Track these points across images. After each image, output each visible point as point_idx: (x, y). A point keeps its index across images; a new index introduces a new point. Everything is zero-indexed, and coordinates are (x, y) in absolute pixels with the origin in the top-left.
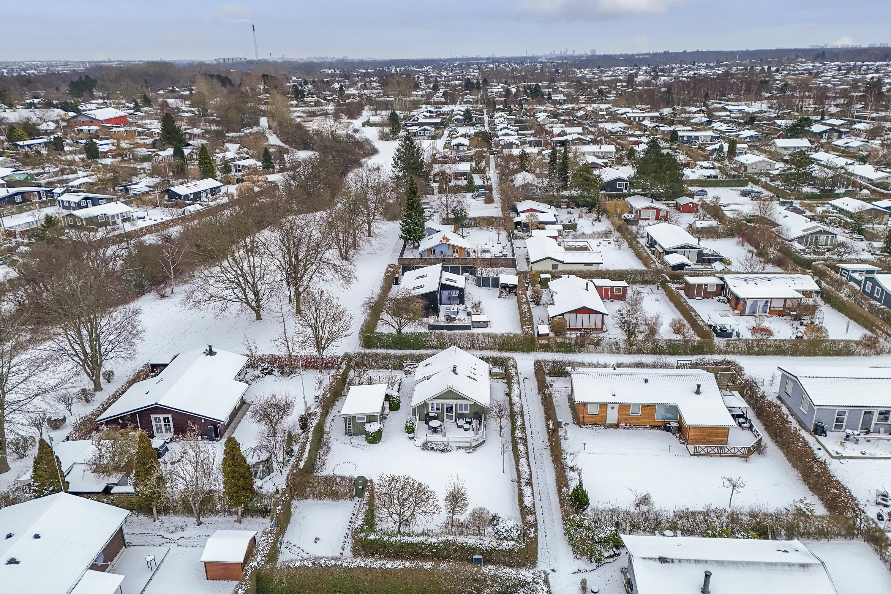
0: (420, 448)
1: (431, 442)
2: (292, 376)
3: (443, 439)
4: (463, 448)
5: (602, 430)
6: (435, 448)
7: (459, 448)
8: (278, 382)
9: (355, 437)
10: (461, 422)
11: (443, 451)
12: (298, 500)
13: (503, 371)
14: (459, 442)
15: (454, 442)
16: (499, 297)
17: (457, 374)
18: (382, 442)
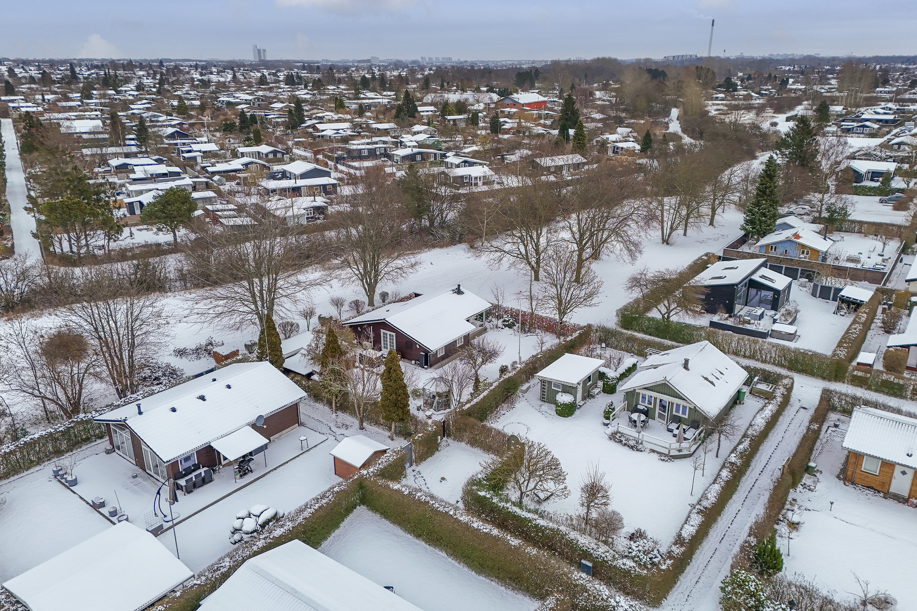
0: (607, 437)
1: (622, 435)
2: (529, 334)
3: (636, 435)
4: (658, 453)
5: (879, 499)
6: (624, 442)
7: (653, 451)
8: (513, 336)
9: (546, 404)
10: (673, 426)
11: (632, 447)
12: (454, 440)
13: (771, 390)
14: (655, 444)
15: (649, 443)
16: (834, 313)
17: (689, 370)
18: (572, 418)
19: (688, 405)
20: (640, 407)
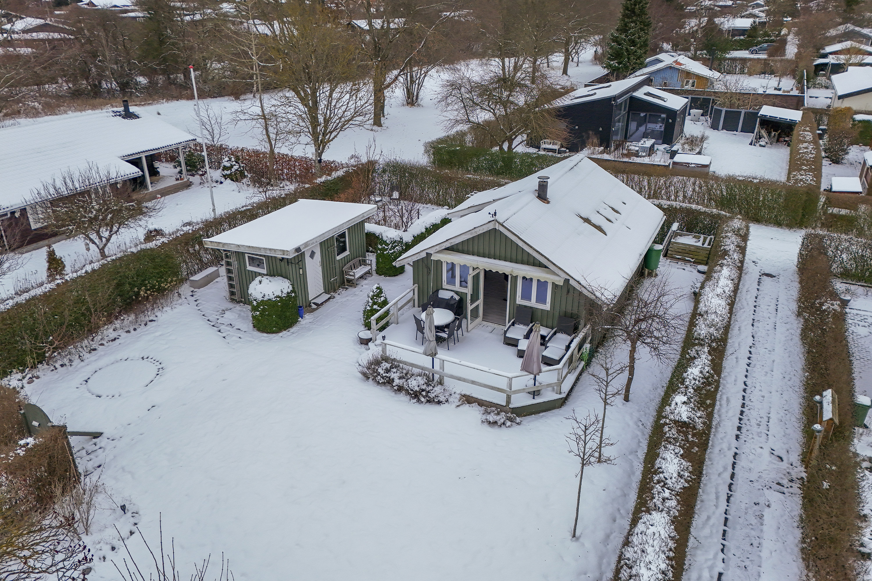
1: (395, 364)
6: (397, 382)
7: (468, 400)
9: (235, 307)
10: (518, 331)
11: (416, 395)
13: (706, 245)
14: (473, 382)
15: (459, 379)
16: (751, 144)
17: (548, 202)
18: (289, 333)
19: (550, 278)
20: (444, 295)
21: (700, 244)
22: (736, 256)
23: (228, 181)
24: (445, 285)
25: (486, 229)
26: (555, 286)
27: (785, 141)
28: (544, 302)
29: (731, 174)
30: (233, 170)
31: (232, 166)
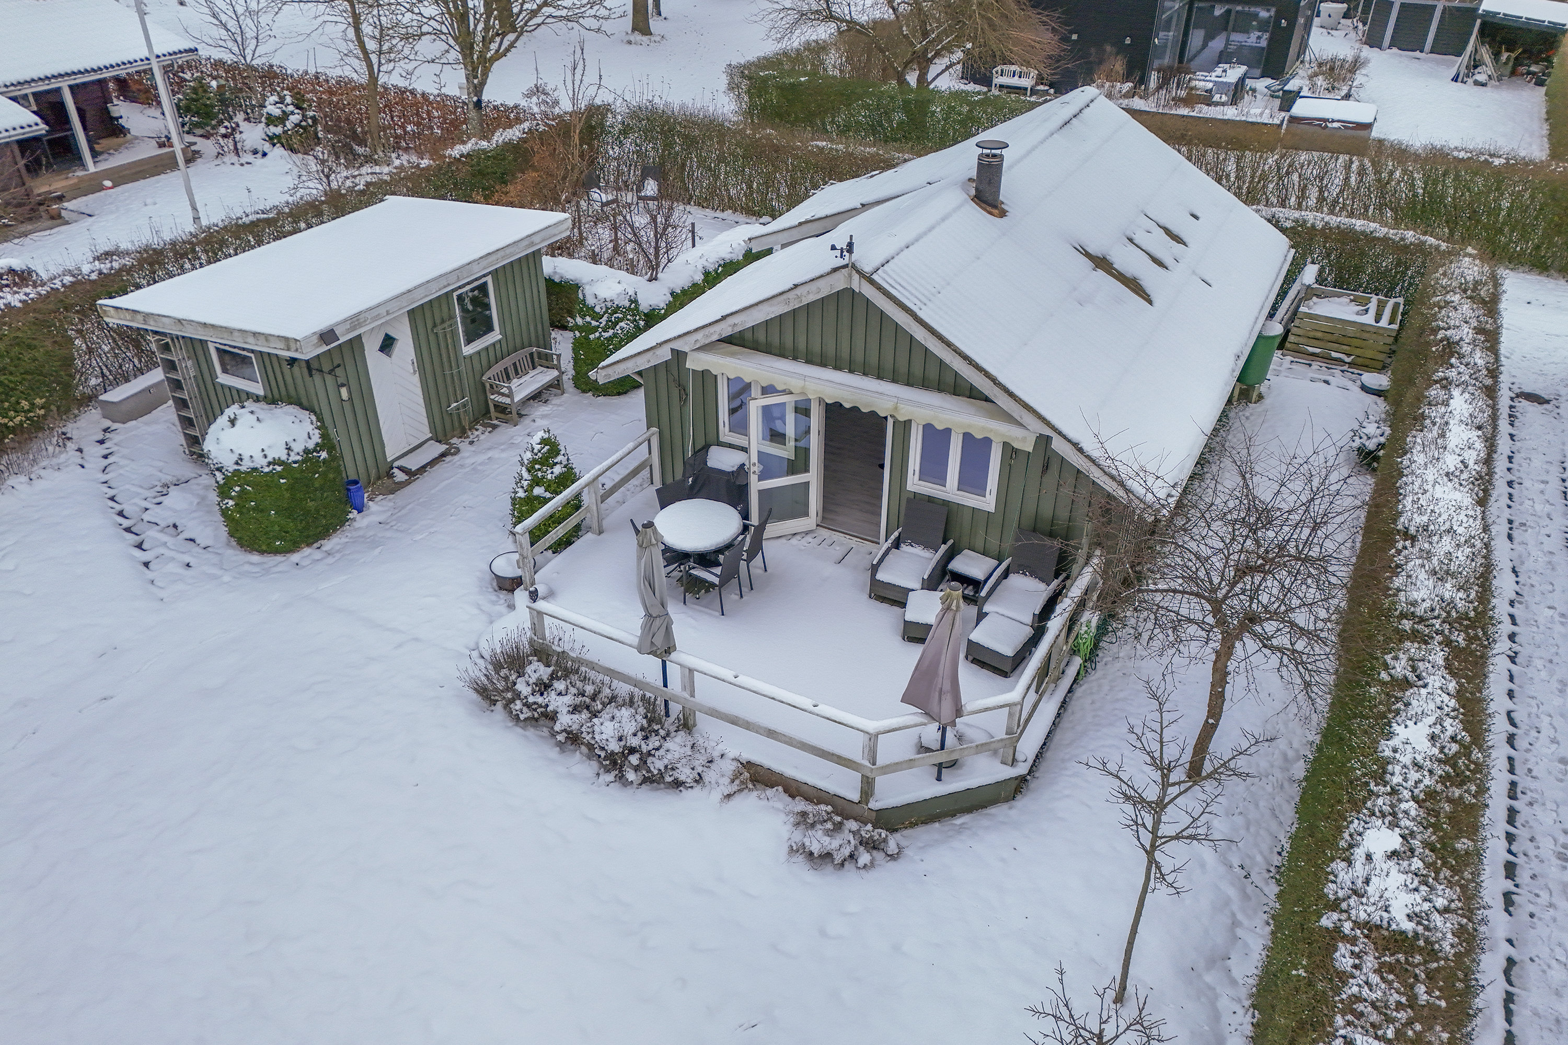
1: (571, 663)
6: (565, 720)
7: (757, 780)
11: (615, 761)
13: (1384, 323)
14: (771, 734)
15: (734, 721)
16: (1455, 79)
17: (1003, 214)
18: (318, 555)
19: (998, 430)
20: (721, 459)
21: (1369, 319)
22: (1480, 358)
23: (279, 151)
24: (726, 434)
25: (825, 288)
26: (1010, 451)
27: (1529, 73)
28: (980, 489)
29: (1438, 144)
30: (289, 125)
31: (285, 116)
